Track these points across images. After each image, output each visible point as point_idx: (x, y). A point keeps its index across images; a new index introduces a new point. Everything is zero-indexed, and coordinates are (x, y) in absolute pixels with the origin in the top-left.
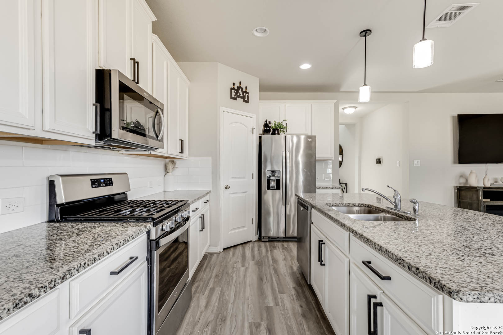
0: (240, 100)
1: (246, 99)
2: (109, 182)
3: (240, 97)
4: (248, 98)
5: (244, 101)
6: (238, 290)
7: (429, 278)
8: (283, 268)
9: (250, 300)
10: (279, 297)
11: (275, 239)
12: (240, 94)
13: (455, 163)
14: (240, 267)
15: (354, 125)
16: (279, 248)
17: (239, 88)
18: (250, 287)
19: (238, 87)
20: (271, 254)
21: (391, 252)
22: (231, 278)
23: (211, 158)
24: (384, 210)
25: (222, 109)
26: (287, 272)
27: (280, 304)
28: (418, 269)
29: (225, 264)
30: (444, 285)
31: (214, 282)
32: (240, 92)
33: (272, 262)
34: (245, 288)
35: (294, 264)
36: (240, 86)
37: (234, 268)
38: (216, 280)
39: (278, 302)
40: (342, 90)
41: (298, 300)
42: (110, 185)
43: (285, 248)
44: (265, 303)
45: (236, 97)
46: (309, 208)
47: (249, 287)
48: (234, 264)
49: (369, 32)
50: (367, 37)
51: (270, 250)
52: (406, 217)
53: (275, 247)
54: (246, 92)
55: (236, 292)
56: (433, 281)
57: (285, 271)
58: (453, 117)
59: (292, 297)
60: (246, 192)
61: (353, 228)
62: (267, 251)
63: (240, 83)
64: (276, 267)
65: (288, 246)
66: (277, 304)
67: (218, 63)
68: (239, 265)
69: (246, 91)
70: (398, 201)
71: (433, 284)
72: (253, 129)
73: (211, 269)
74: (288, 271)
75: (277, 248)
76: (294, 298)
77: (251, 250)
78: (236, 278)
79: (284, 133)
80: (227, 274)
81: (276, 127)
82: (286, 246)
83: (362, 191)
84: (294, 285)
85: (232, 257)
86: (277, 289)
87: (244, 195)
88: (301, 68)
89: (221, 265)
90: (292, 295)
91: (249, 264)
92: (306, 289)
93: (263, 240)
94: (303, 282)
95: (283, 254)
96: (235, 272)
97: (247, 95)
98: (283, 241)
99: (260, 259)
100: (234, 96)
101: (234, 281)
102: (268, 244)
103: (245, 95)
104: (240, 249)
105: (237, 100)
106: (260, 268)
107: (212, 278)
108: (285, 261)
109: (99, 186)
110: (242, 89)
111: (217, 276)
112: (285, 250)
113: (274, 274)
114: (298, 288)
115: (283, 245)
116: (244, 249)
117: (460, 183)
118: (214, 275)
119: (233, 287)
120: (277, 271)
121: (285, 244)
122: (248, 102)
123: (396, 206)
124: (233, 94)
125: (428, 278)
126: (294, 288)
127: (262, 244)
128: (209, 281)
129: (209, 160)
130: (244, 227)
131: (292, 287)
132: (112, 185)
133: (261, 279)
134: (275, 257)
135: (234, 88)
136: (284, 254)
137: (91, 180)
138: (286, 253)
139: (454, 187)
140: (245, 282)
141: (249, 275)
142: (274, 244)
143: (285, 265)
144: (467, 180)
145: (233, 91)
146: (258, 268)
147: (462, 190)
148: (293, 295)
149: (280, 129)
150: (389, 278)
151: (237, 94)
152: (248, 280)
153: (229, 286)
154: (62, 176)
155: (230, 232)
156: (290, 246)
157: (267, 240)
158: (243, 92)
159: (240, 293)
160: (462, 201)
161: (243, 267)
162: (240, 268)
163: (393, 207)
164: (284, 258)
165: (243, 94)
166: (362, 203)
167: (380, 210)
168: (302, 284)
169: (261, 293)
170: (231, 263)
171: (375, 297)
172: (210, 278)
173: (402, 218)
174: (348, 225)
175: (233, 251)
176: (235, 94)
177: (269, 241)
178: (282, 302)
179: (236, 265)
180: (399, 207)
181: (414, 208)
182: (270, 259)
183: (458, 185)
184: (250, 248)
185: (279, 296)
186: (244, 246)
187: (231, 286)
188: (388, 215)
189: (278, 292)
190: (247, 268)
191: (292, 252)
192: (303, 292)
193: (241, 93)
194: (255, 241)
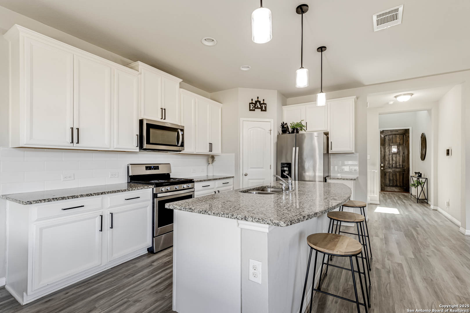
0: (258, 111)
1: (264, 109)
2: (157, 168)
3: (258, 108)
4: (265, 107)
5: (262, 110)
12: (258, 106)
17: (256, 102)
19: (256, 101)
25: (242, 119)
36: (258, 100)
42: (157, 169)
45: (254, 109)
49: (323, 49)
63: (258, 98)
67: (239, 88)
69: (264, 103)
72: (270, 131)
79: (305, 131)
87: (262, 181)
100: (252, 108)
103: (263, 106)
105: (255, 111)
109: (151, 169)
110: (260, 102)
124: (251, 107)
132: (159, 169)
135: (252, 102)
137: (146, 167)
145: (252, 105)
151: (254, 107)
154: (131, 164)
158: (260, 104)
165: (260, 106)
176: (253, 107)
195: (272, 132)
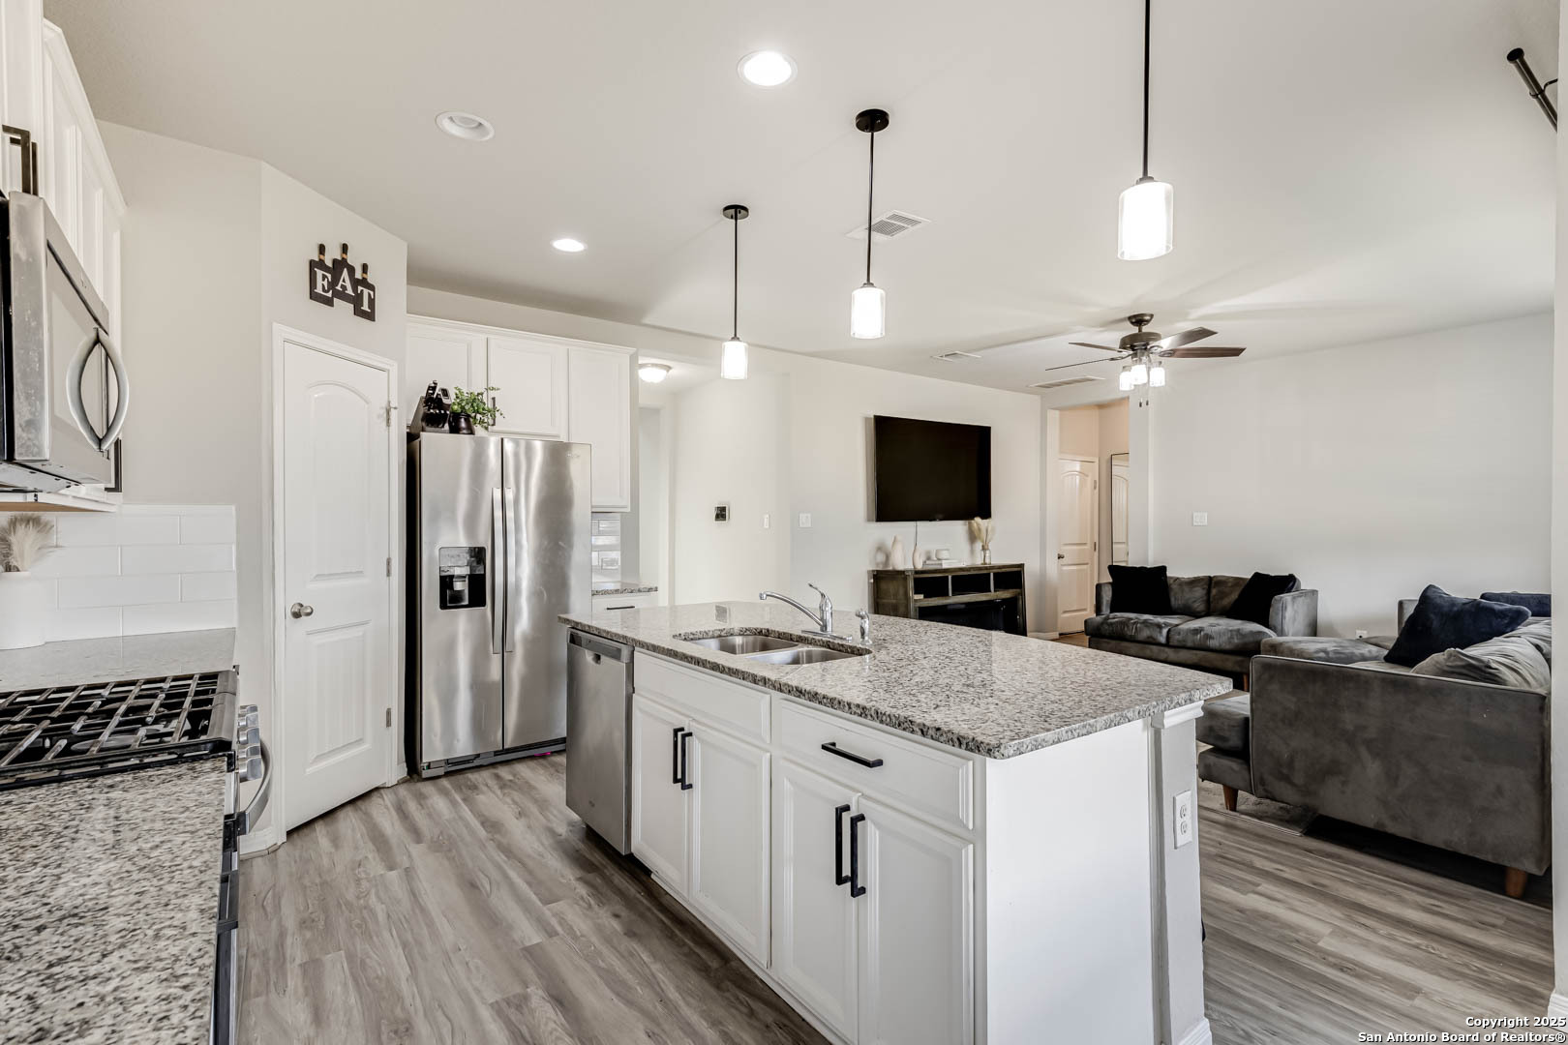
0: (344, 308)
1: (365, 307)
3: (343, 296)
4: (372, 302)
5: (359, 312)
6: (409, 937)
7: (958, 739)
8: (525, 837)
9: (466, 949)
10: (548, 913)
11: (468, 761)
13: (869, 520)
14: (382, 872)
15: (656, 411)
16: (487, 785)
17: (340, 265)
18: (445, 916)
19: (335, 261)
20: (471, 810)
21: (887, 713)
22: (365, 912)
23: (233, 508)
24: (800, 637)
25: (280, 331)
26: (543, 844)
27: (559, 929)
28: (938, 729)
29: (318, 880)
30: (982, 743)
31: (307, 944)
32: (344, 281)
33: (484, 832)
34: (430, 924)
35: (555, 819)
36: (344, 260)
37: (358, 881)
38: (308, 935)
39: (553, 927)
40: (647, 320)
41: (601, 904)
43: (509, 783)
44: (514, 941)
45: (329, 294)
46: (625, 652)
47: (444, 921)
48: (353, 869)
49: (741, 212)
50: (738, 221)
51: (464, 800)
52: (850, 647)
53: (474, 788)
54: (364, 282)
55: (405, 945)
56: (965, 742)
57: (536, 845)
58: (867, 419)
59: (584, 901)
60: (366, 623)
61: (790, 683)
62: (454, 803)
63: (345, 248)
64: (504, 841)
65: (514, 776)
66: (551, 933)
67: (264, 164)
68: (375, 867)
69: (364, 279)
70: (828, 616)
71: (964, 746)
72: (388, 412)
73: (269, 909)
74: (546, 843)
75: (485, 789)
76: (590, 905)
77: (394, 813)
78: (383, 906)
79: (486, 428)
80: (344, 907)
81: (463, 408)
82: (511, 778)
83: (761, 598)
84: (578, 872)
85: (333, 850)
86: (534, 897)
87: (361, 634)
88: (555, 248)
89: (304, 888)
90: (582, 898)
91: (410, 856)
92: (613, 872)
93: (426, 774)
94: (597, 857)
95: (511, 802)
96: (373, 891)
97: (369, 294)
98: (493, 765)
99: (441, 833)
101: (381, 917)
102: (445, 782)
103: (362, 291)
104: (354, 820)
106: (454, 858)
107: (290, 932)
108: (523, 819)
110: (351, 270)
111: (304, 922)
112: (510, 787)
113: (505, 862)
114: (590, 876)
115: (497, 777)
116: (367, 814)
117: (877, 564)
118: (290, 923)
119: (386, 934)
120: (511, 852)
121: (504, 772)
122: (370, 316)
123: (824, 627)
124: (319, 282)
125: (956, 740)
126: (580, 879)
127: (427, 788)
128: (280, 945)
129: (224, 518)
130: (360, 741)
131: (572, 878)
133: (471, 886)
134: (486, 813)
135: (322, 262)
136: (513, 800)
138: (516, 795)
139: (869, 572)
140: (423, 910)
141: (425, 884)
142: (470, 780)
143: (529, 827)
144: (888, 557)
145: (320, 273)
146: (448, 859)
147: (883, 578)
148: (585, 896)
149: (473, 415)
150: (879, 763)
151: (332, 285)
152: (431, 901)
153: (371, 937)
155: (309, 770)
156: (523, 774)
157: (441, 771)
158: (355, 283)
159: (419, 943)
160: (879, 600)
161: (391, 868)
162: (381, 875)
163: (817, 629)
164: (517, 811)
165: (355, 289)
166: (747, 627)
167: (791, 640)
168: (597, 863)
169: (492, 922)
170: (339, 868)
171: (847, 808)
172: (282, 935)
173: (840, 651)
174: (773, 678)
175: (328, 832)
177: (448, 774)
178: (562, 921)
179: (364, 871)
180: (829, 629)
181: (862, 627)
182: (475, 823)
183: (875, 569)
184: (388, 809)
185: (547, 911)
186: (363, 808)
187: (377, 937)
188: (811, 648)
189: (539, 903)
190: (407, 870)
191: (535, 788)
192: (608, 881)
193: (348, 284)
194: (398, 784)
195: (393, 413)
